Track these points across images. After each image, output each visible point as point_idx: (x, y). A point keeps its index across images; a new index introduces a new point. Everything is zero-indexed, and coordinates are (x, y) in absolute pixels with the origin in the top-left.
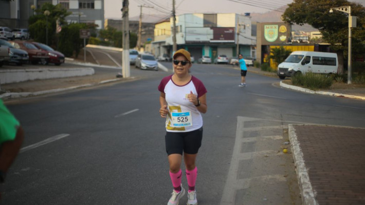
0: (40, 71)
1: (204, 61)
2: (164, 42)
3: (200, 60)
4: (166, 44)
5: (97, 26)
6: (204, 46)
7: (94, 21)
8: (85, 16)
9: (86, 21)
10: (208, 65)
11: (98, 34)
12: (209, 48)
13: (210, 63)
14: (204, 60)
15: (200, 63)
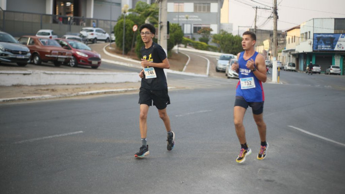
0: (24, 74)
1: (331, 71)
2: (294, 50)
3: (327, 70)
4: (295, 53)
5: (211, 30)
6: (334, 54)
7: (210, 25)
8: (200, 20)
9: (201, 25)
10: (338, 76)
11: (211, 40)
12: (340, 57)
13: (339, 74)
14: (333, 70)
15: (328, 74)
